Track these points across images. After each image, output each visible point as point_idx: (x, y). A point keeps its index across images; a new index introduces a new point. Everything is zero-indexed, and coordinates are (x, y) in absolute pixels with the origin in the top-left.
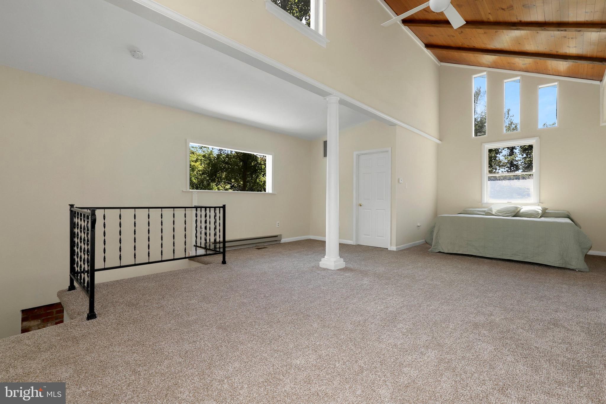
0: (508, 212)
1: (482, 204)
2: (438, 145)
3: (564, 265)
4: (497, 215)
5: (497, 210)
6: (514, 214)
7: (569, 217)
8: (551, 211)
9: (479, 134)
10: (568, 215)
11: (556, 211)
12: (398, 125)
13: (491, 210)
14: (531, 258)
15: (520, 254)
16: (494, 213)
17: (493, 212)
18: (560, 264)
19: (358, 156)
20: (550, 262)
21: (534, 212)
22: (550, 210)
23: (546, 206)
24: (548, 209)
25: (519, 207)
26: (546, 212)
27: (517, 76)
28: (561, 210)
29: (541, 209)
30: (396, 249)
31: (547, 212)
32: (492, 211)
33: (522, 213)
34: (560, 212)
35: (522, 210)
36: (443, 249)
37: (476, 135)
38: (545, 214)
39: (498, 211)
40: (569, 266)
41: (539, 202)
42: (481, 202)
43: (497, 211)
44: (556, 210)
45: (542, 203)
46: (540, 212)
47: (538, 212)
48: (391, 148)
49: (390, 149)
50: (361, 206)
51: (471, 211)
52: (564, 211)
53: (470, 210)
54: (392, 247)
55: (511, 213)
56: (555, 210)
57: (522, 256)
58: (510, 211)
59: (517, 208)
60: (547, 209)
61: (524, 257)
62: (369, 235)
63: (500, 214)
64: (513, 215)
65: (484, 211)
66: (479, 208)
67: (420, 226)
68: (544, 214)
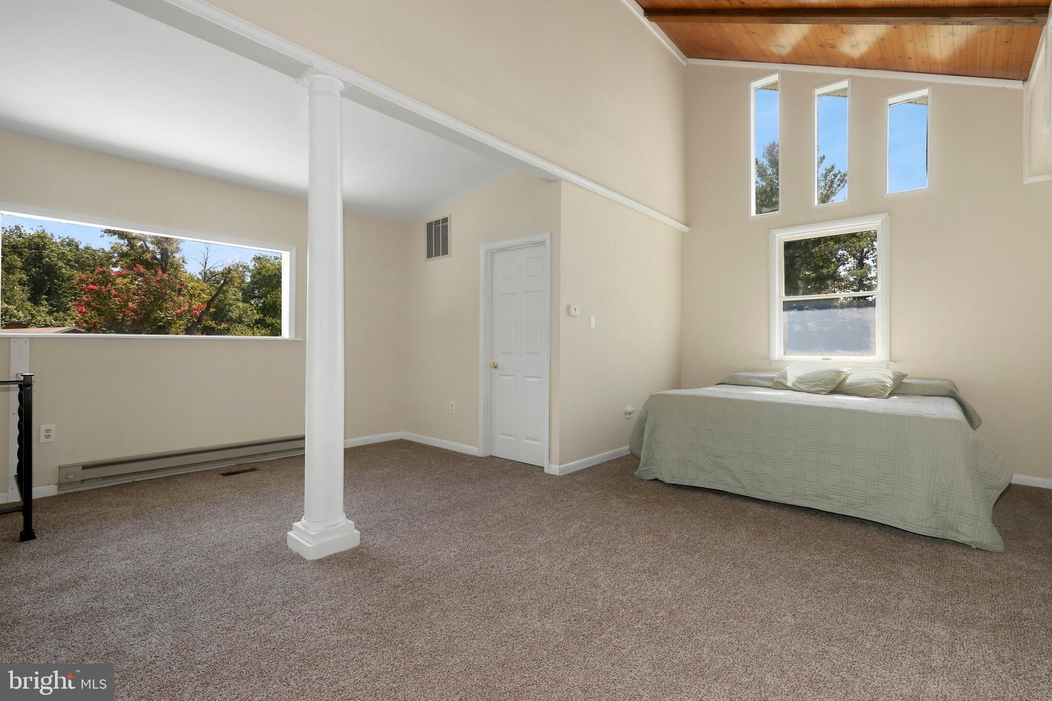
0: (820, 383)
1: (770, 362)
2: (683, 235)
3: (940, 531)
4: (799, 390)
5: (798, 378)
6: (831, 387)
7: (953, 395)
8: (913, 381)
9: (765, 209)
10: (951, 391)
11: (925, 382)
12: (566, 180)
13: (784, 377)
14: (858, 508)
15: (834, 496)
16: (789, 384)
17: (788, 380)
18: (930, 527)
19: (492, 253)
20: (906, 522)
21: (875, 384)
22: (912, 378)
23: (901, 368)
24: (908, 377)
25: (844, 372)
26: (902, 383)
27: (840, 78)
28: (938, 379)
29: (891, 376)
30: (558, 471)
31: (905, 383)
32: (786, 379)
33: (851, 385)
34: (933, 382)
35: (849, 378)
36: (661, 474)
37: (759, 211)
38: (900, 388)
39: (799, 380)
40: (954, 534)
41: (889, 360)
42: (769, 359)
43: (797, 381)
44: (925, 379)
45: (895, 362)
46: (889, 383)
47: (884, 382)
48: (551, 234)
49: (547, 237)
50: (496, 367)
51: (745, 377)
52: (943, 380)
53: (743, 377)
54: (551, 466)
55: (826, 384)
56: (923, 379)
57: (838, 502)
58: (824, 380)
59: (839, 373)
60: (905, 376)
61: (842, 504)
62: (511, 435)
63: (802, 387)
64: (829, 390)
65: (772, 379)
66: (763, 371)
67: (634, 412)
68: (898, 386)
